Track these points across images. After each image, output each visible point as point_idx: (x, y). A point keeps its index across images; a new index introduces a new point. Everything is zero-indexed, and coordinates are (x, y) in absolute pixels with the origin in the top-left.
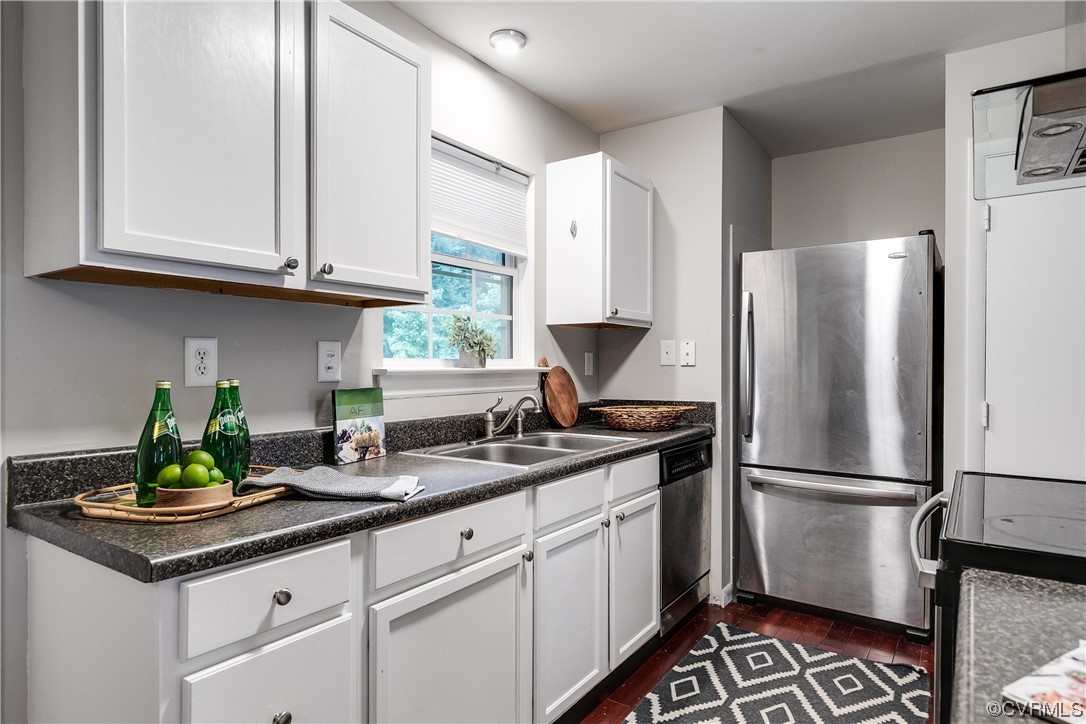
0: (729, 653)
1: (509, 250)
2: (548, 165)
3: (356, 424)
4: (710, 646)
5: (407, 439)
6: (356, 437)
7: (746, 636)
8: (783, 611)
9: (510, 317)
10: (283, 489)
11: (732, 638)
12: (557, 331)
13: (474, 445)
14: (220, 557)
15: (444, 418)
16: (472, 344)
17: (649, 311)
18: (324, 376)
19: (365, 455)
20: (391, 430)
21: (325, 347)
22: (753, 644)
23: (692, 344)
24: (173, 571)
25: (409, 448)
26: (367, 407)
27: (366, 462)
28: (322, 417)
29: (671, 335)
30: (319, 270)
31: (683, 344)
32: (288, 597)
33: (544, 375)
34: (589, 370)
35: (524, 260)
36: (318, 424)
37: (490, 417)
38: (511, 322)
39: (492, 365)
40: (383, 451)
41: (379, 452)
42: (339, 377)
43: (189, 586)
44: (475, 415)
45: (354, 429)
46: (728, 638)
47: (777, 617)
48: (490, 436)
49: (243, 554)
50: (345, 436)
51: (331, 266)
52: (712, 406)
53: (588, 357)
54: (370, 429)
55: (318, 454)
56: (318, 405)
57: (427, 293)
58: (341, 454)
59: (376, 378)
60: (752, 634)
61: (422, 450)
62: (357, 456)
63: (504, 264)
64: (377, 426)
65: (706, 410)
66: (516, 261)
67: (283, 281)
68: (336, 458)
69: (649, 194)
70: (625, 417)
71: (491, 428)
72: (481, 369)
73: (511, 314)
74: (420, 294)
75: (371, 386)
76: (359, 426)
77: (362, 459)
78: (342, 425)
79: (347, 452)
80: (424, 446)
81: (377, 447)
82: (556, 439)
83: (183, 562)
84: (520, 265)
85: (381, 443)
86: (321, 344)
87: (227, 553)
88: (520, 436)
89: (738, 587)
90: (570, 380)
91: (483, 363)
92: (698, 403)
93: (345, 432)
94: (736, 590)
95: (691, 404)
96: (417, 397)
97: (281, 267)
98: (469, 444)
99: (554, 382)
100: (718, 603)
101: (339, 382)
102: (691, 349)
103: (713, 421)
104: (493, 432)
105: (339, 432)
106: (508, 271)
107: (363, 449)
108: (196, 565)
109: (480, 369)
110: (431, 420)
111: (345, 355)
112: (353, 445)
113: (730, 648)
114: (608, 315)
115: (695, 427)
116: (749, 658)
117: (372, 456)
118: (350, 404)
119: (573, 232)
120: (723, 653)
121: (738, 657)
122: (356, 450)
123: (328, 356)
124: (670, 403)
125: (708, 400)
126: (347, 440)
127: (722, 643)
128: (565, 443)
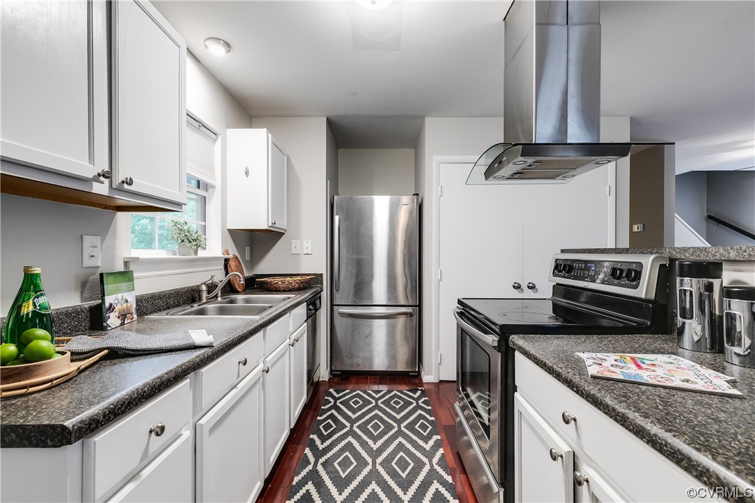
0: (341, 403)
1: (203, 178)
2: (228, 130)
3: (119, 298)
4: (330, 402)
5: (150, 305)
6: (118, 308)
7: (344, 392)
8: (355, 377)
9: (204, 223)
10: (106, 351)
11: (339, 395)
12: (233, 233)
13: (196, 307)
14: (118, 410)
15: (172, 290)
16: (191, 240)
17: (285, 224)
18: (88, 262)
19: (124, 320)
20: (139, 300)
21: (88, 240)
22: (350, 396)
23: (310, 242)
24: (86, 430)
25: (151, 313)
26: (124, 285)
27: (125, 326)
28: (86, 294)
29: (298, 237)
30: (120, 181)
31: (305, 242)
32: (162, 429)
33: (226, 260)
34: (247, 257)
35: (213, 187)
36: (83, 300)
37: (204, 288)
38: (205, 226)
39: (202, 254)
40: (135, 316)
41: (133, 317)
42: (99, 263)
43: (96, 440)
44: (190, 287)
45: (116, 302)
46: (337, 396)
47: (354, 380)
48: (204, 300)
49: (132, 403)
50: (111, 308)
51: (131, 179)
52: (321, 275)
53: (247, 249)
54: (127, 301)
55: (86, 323)
56: (83, 285)
57: (185, 204)
58: (109, 322)
59: (126, 263)
60: (347, 391)
61: (159, 313)
62: (119, 322)
63: (199, 187)
64: (131, 298)
65: (318, 278)
66: (207, 187)
67: (92, 188)
68: (105, 324)
69: (286, 157)
70: (280, 283)
71: (204, 295)
72: (195, 257)
73: (205, 221)
74: (179, 205)
75: (122, 270)
76: (120, 300)
77: (122, 324)
78: (109, 300)
79: (113, 320)
80: (160, 310)
81: (132, 314)
82: (242, 299)
83: (93, 420)
84: (210, 190)
85: (134, 311)
86: (85, 237)
87: (122, 405)
88: (219, 299)
89: (333, 369)
90: (240, 263)
91: (196, 252)
92: (314, 275)
93: (111, 305)
94: (331, 371)
95: (309, 275)
96: (154, 276)
97: (95, 176)
98: (192, 306)
99: (232, 264)
100: (324, 379)
101: (98, 267)
102: (309, 245)
103: (322, 284)
104: (206, 297)
105: (107, 305)
106: (201, 192)
107: (123, 316)
108: (102, 421)
109: (193, 256)
110: (164, 292)
111: (104, 246)
112: (117, 314)
113: (340, 401)
114: (270, 225)
115: (313, 287)
116: (351, 403)
117: (129, 321)
118: (114, 283)
119: (247, 173)
120: (338, 404)
121: (345, 403)
122: (119, 317)
123: (91, 247)
124: (298, 275)
125: (319, 272)
126: (113, 311)
127: (336, 399)
128: (247, 301)
